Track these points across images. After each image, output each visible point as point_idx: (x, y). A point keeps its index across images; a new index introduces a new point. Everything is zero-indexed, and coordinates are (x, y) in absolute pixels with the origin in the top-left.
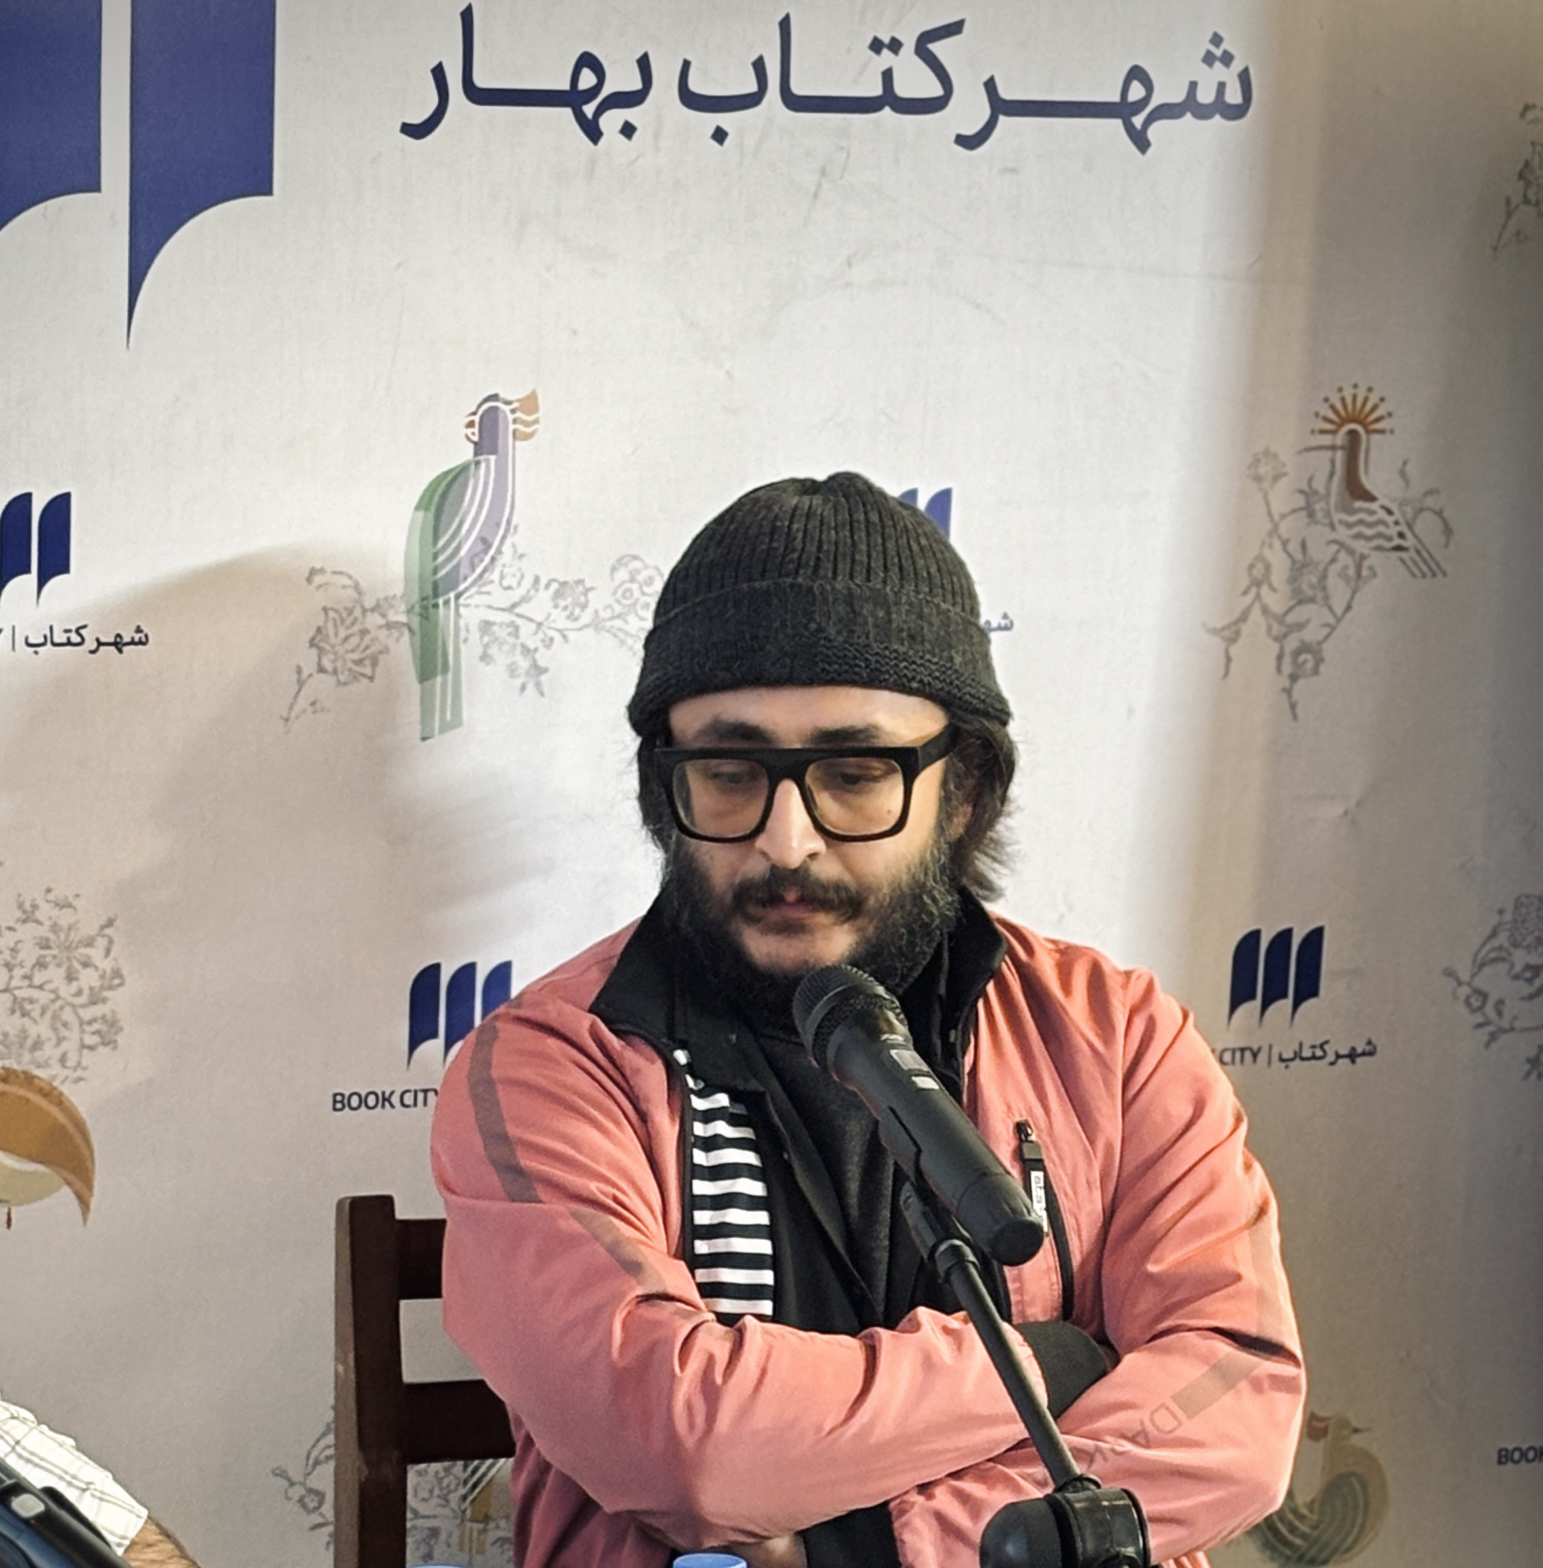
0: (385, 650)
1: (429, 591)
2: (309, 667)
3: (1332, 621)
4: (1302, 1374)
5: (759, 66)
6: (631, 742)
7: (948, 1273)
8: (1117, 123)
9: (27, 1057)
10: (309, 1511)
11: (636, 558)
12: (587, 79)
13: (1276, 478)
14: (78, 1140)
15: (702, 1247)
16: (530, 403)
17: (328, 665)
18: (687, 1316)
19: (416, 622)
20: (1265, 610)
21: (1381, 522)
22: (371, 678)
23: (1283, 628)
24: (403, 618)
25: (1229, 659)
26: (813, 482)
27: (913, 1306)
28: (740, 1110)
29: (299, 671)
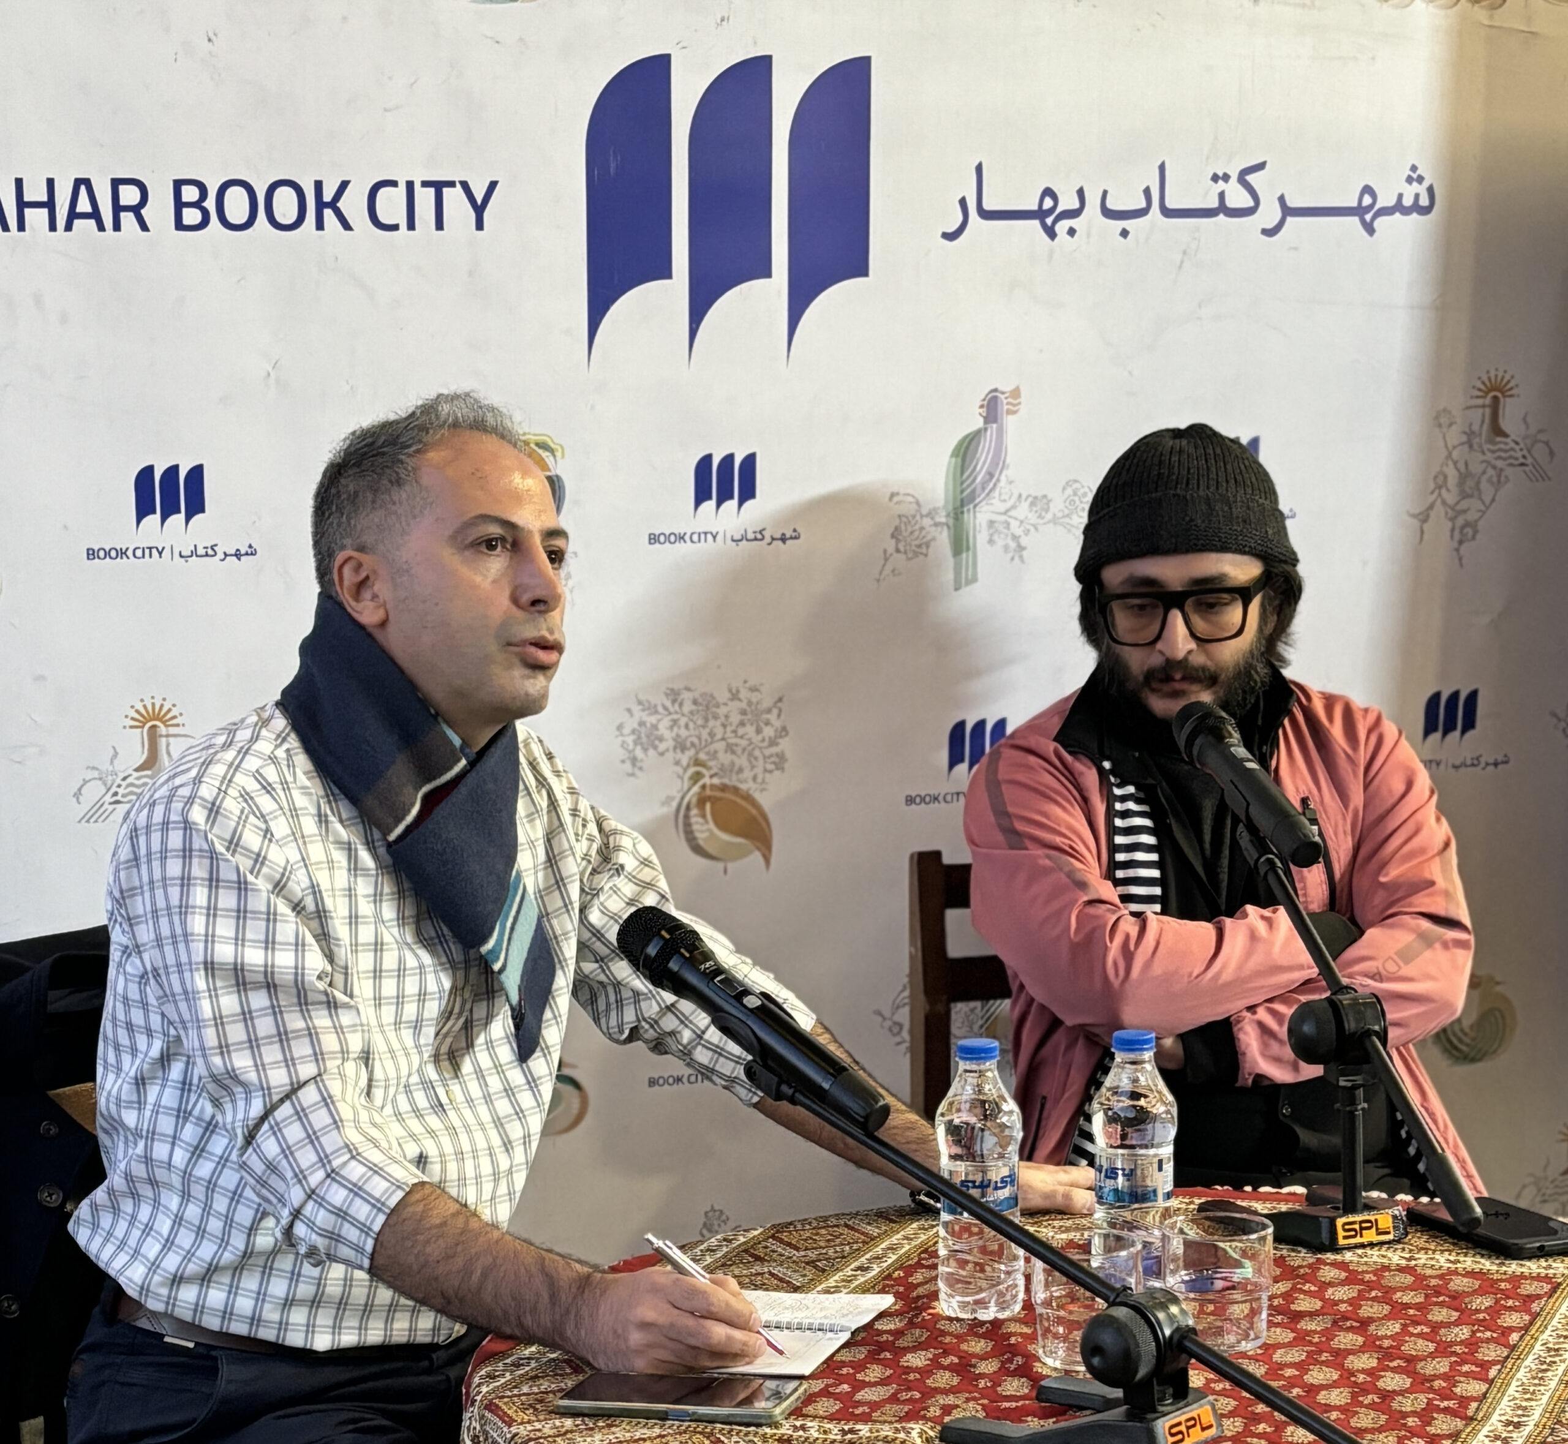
0: (934, 539)
1: (958, 503)
2: (891, 549)
3: (1483, 508)
4: (1471, 938)
5: (1147, 192)
6: (1076, 588)
7: (1266, 874)
8: (1356, 219)
9: (734, 777)
10: (894, 1035)
11: (1076, 481)
12: (1048, 203)
13: (1450, 425)
14: (764, 824)
15: (1120, 874)
16: (1016, 393)
17: (902, 548)
18: (1114, 912)
19: (951, 522)
20: (1444, 503)
21: (1512, 449)
22: (926, 555)
23: (1455, 513)
24: (943, 520)
25: (1422, 532)
26: (1179, 430)
27: (1242, 904)
28: (1141, 795)
29: (885, 551)
